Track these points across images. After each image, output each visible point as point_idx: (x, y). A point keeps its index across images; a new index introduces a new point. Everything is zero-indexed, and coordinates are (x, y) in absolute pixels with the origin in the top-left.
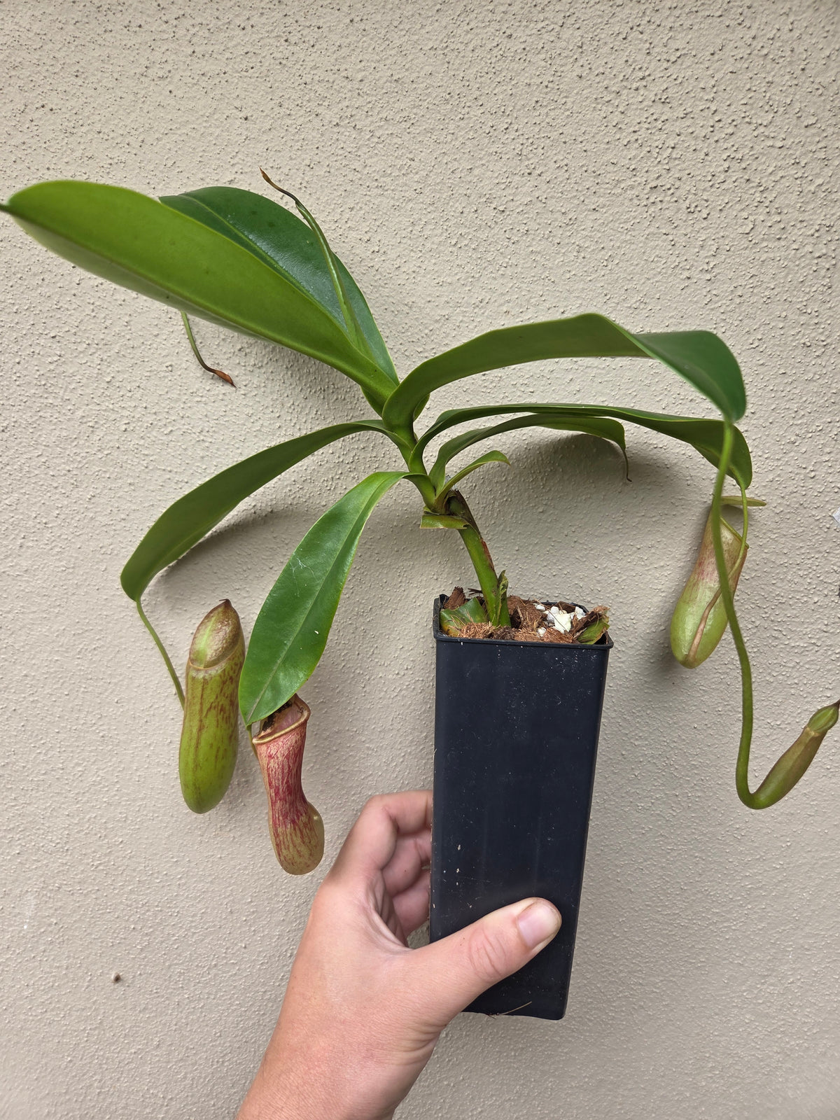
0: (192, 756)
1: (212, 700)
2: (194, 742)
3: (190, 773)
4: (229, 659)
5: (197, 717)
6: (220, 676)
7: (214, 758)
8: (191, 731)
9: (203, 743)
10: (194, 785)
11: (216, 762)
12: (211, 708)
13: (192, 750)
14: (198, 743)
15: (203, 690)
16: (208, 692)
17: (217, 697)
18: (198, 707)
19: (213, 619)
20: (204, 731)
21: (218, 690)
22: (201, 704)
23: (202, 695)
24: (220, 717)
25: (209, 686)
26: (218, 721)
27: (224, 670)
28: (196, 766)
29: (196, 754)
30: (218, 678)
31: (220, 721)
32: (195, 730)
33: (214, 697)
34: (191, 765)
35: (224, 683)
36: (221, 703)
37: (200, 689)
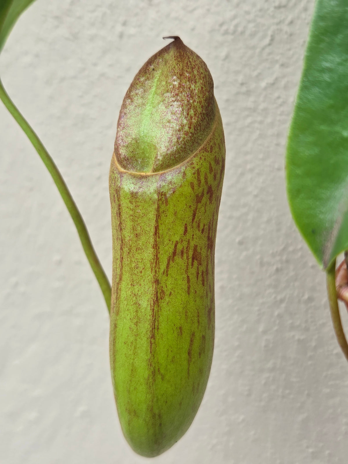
0: (143, 355)
1: (177, 238)
2: (145, 327)
3: (142, 388)
4: (205, 149)
5: (149, 275)
6: (192, 185)
7: (185, 356)
8: (137, 304)
9: (164, 327)
10: (151, 409)
11: (189, 361)
12: (174, 253)
13: (144, 342)
14: (154, 328)
15: (158, 217)
16: (168, 219)
17: (186, 231)
18: (148, 254)
19: (157, 74)
20: (163, 304)
21: (189, 214)
22: (156, 246)
23: (157, 228)
24: (193, 271)
25: (171, 208)
26: (189, 281)
27: (198, 172)
28: (154, 373)
29: (153, 352)
30: (188, 190)
31: (193, 279)
32: (145, 303)
33: (181, 230)
34: (143, 372)
35: (198, 199)
36: (192, 244)
37: (152, 215)
